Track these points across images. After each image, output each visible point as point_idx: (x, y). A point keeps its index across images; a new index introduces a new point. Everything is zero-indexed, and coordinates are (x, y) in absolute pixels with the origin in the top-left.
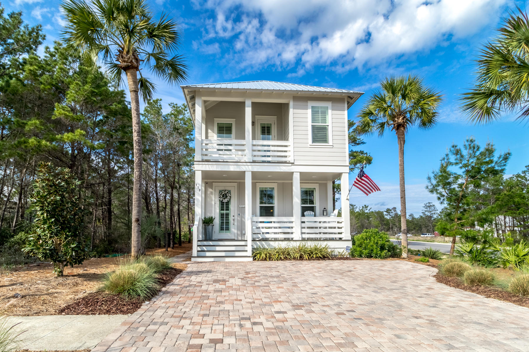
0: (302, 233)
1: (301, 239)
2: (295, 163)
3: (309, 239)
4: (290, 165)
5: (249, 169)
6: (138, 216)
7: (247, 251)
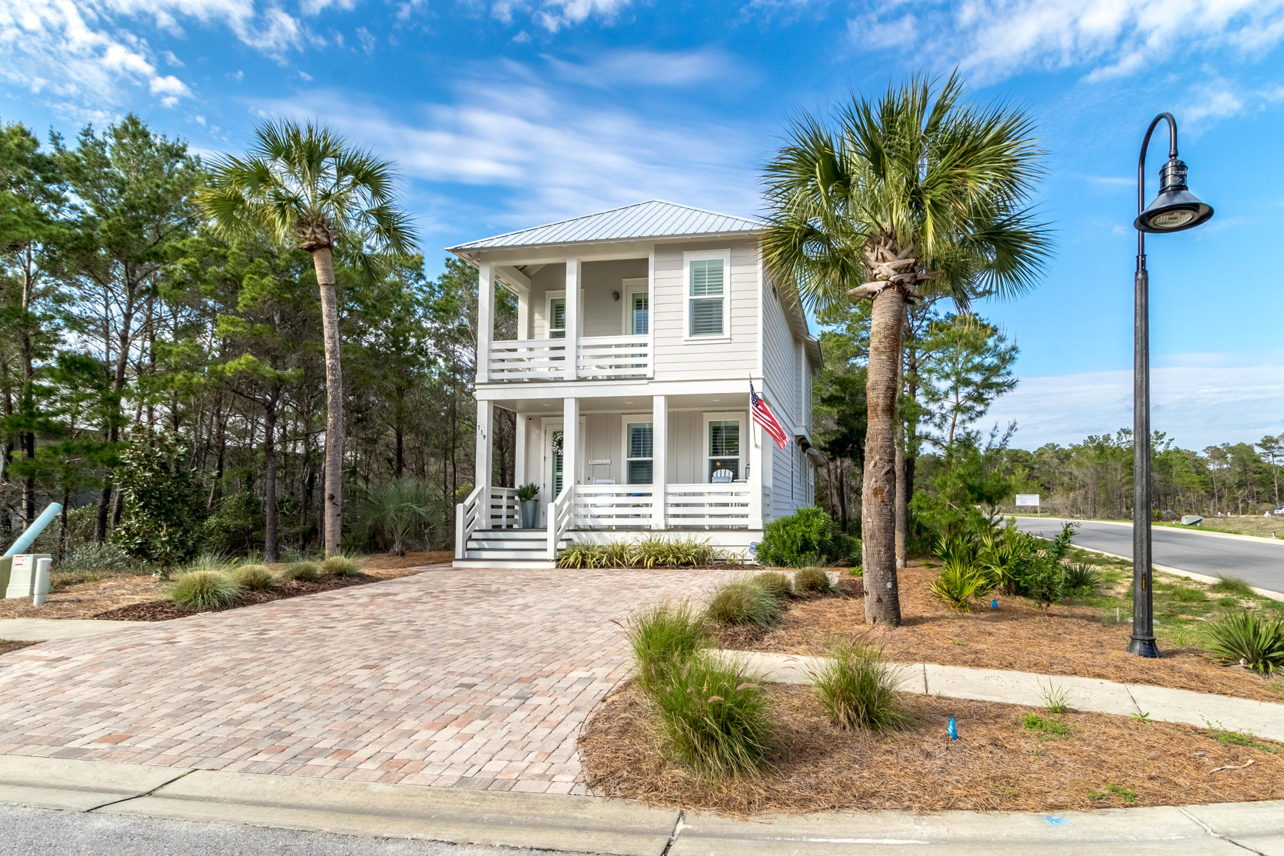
0: (666, 516)
1: (663, 528)
2: (656, 379)
3: (676, 528)
4: (646, 381)
5: (570, 394)
6: (333, 490)
7: (545, 550)
